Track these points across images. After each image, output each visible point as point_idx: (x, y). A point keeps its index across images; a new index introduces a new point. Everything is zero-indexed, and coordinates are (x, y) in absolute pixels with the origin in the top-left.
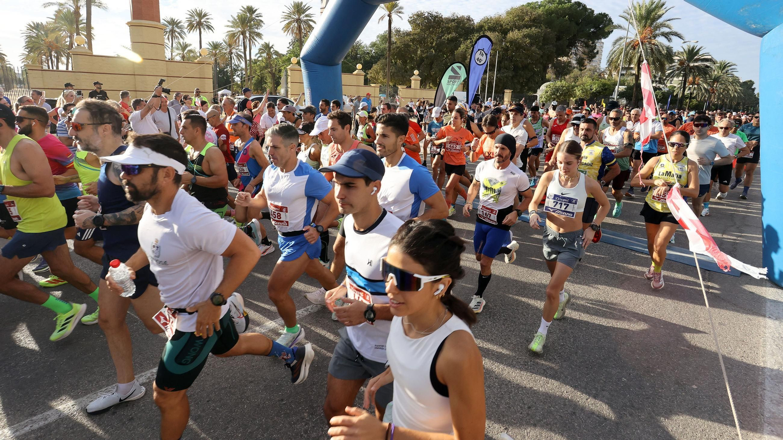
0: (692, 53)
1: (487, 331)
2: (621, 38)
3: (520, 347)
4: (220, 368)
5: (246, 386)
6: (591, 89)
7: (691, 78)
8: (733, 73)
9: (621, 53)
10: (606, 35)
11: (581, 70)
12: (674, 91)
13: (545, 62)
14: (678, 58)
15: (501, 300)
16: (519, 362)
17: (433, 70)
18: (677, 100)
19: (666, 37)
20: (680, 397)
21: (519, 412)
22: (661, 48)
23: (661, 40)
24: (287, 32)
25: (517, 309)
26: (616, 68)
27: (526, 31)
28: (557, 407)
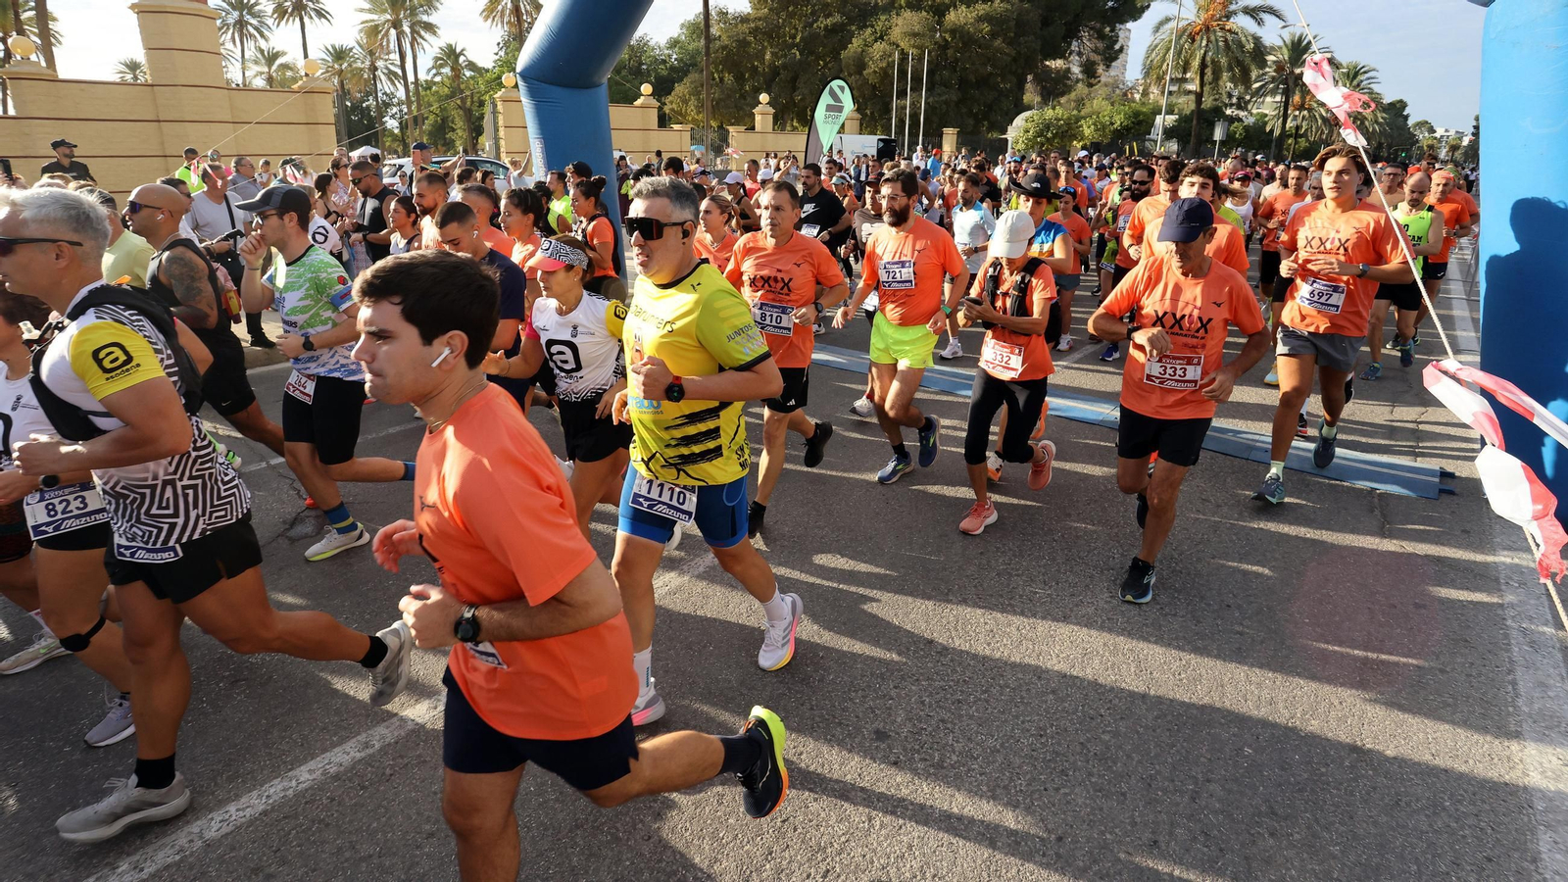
0: (1299, 49)
1: (952, 661)
2: (1168, 20)
3: (1024, 694)
4: (355, 805)
5: (417, 847)
6: (1112, 124)
7: (1297, 98)
8: (1372, 86)
9: (1169, 49)
10: (1136, 13)
11: (1091, 85)
12: (1266, 123)
13: (1020, 71)
14: (1274, 58)
15: (975, 587)
16: (1028, 731)
17: (797, 93)
18: (1272, 141)
19: (1252, 16)
20: (1365, 781)
21: (1038, 852)
22: (1243, 39)
23: (1242, 22)
24: (490, 20)
25: (1010, 605)
26: (1160, 79)
27: (981, 8)
28: (1117, 830)
